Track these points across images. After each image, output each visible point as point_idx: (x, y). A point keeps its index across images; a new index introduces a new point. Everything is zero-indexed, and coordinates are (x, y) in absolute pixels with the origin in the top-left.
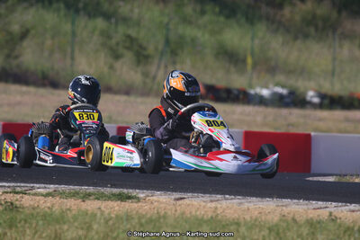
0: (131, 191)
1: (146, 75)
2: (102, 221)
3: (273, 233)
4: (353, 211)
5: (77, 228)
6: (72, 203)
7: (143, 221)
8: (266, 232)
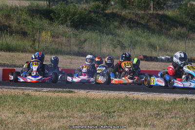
0: (72, 90)
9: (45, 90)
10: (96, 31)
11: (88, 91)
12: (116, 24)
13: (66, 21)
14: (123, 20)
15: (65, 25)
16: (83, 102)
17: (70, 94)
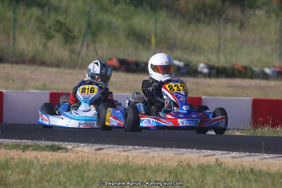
0: (60, 143)
1: (72, 51)
2: (38, 167)
3: (172, 176)
4: (235, 158)
5: (19, 173)
6: (14, 153)
7: (71, 167)
8: (166, 175)
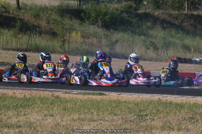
0: (103, 92)
9: (75, 92)
10: (128, 32)
11: (119, 93)
12: (149, 24)
13: (97, 21)
14: (156, 20)
15: (96, 26)
16: (114, 105)
17: (101, 97)
